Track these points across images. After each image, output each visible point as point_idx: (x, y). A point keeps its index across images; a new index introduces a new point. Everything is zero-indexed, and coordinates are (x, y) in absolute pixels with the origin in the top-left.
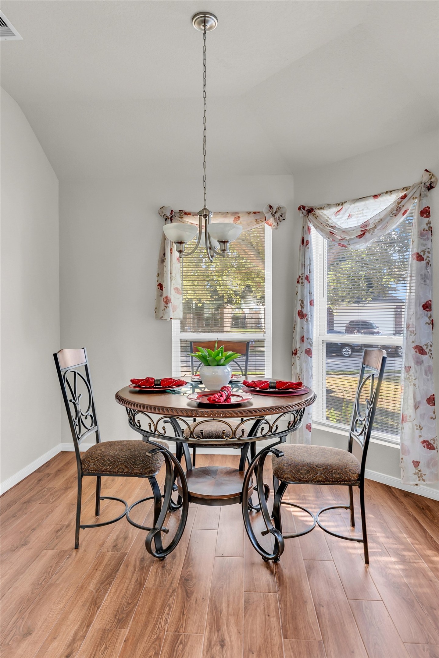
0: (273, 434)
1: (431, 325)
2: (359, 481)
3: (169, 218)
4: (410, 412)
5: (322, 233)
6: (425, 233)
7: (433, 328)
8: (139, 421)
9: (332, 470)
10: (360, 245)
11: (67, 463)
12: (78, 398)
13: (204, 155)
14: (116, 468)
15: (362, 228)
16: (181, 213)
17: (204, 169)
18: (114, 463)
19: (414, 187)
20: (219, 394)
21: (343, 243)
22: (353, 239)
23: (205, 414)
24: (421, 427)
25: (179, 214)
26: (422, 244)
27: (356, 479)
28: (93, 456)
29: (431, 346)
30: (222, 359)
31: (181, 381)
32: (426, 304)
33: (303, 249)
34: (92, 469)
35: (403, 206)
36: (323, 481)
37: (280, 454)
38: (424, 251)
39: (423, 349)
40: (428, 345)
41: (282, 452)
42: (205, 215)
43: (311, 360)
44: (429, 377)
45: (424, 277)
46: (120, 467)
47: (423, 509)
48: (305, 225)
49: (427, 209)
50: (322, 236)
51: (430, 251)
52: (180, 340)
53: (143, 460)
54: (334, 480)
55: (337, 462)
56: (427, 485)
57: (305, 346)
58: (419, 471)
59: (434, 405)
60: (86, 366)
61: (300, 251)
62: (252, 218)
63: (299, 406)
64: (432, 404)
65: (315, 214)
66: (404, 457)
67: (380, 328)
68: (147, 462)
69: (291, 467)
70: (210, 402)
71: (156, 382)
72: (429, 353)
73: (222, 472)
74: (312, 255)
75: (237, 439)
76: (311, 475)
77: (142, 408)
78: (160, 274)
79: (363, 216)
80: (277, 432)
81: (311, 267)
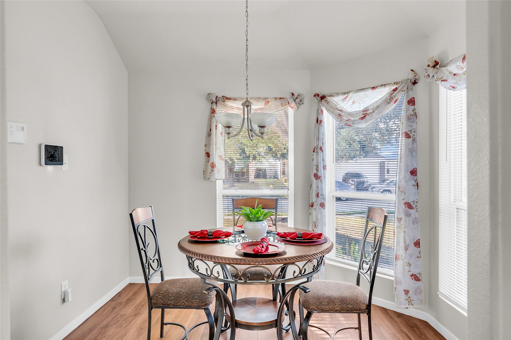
0: (302, 276)
1: (417, 187)
2: (367, 310)
3: (214, 102)
4: (401, 252)
5: (332, 115)
6: (411, 117)
7: (418, 189)
8: (197, 266)
9: (347, 302)
10: (362, 125)
11: (134, 293)
12: (148, 246)
13: (247, 60)
14: (178, 302)
15: (363, 112)
16: (224, 98)
17: (247, 70)
18: (177, 298)
19: (402, 82)
20: (261, 246)
21: (348, 123)
22: (357, 120)
23: (251, 262)
24: (410, 264)
25: (222, 99)
26: (409, 125)
27: (365, 308)
28: (160, 293)
29: (417, 202)
30: (261, 216)
31: (228, 233)
32: (412, 171)
33: (318, 127)
34: (160, 303)
35: (395, 96)
36: (340, 311)
37: (307, 291)
38: (411, 131)
39: (410, 205)
40: (415, 202)
41: (309, 289)
42: (247, 105)
43: (324, 211)
44: (416, 226)
45: (411, 150)
46: (182, 302)
47: (412, 327)
48: (319, 108)
49: (413, 99)
50: (333, 117)
51: (415, 131)
52: (223, 195)
53: (200, 295)
54: (348, 310)
55: (350, 294)
56: (415, 308)
57: (320, 201)
58: (409, 297)
59: (420, 248)
60: (153, 220)
61: (315, 128)
62: (279, 102)
63: (322, 254)
64: (418, 247)
65: (327, 100)
66: (397, 286)
67: (368, 179)
68: (203, 297)
69: (315, 300)
70: (254, 252)
71: (209, 234)
72: (415, 208)
73: (259, 303)
74: (325, 131)
75: (275, 281)
76: (330, 306)
77: (201, 257)
78: (208, 145)
79: (364, 103)
80: (305, 274)
81: (324, 140)
